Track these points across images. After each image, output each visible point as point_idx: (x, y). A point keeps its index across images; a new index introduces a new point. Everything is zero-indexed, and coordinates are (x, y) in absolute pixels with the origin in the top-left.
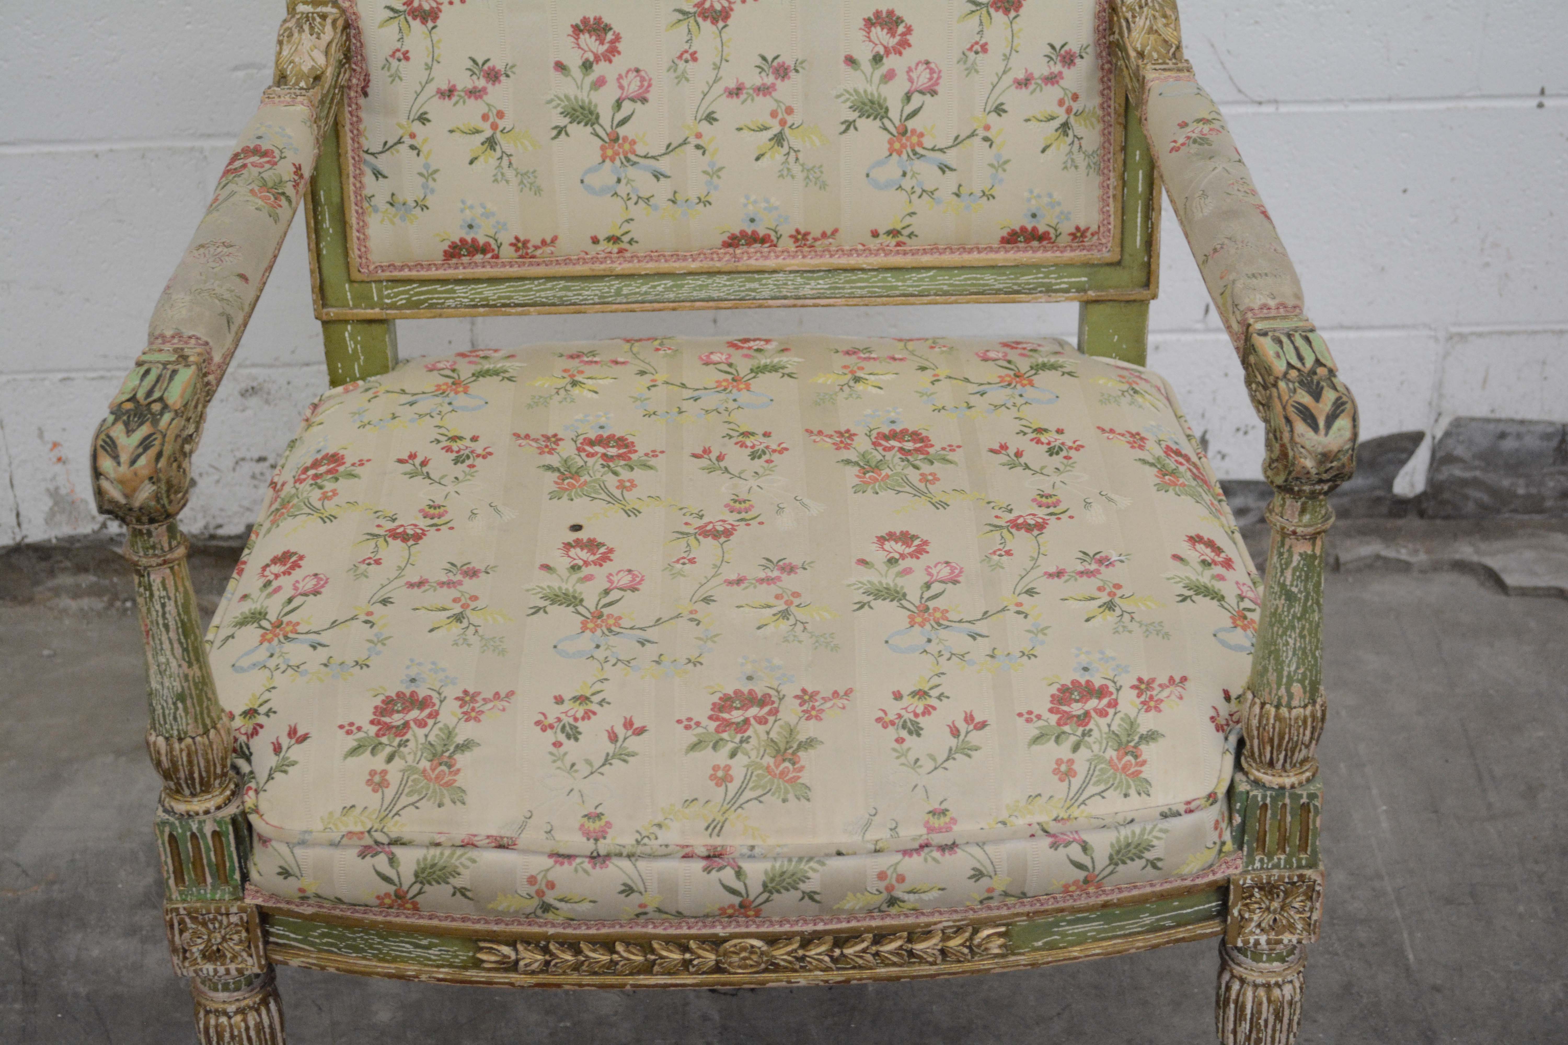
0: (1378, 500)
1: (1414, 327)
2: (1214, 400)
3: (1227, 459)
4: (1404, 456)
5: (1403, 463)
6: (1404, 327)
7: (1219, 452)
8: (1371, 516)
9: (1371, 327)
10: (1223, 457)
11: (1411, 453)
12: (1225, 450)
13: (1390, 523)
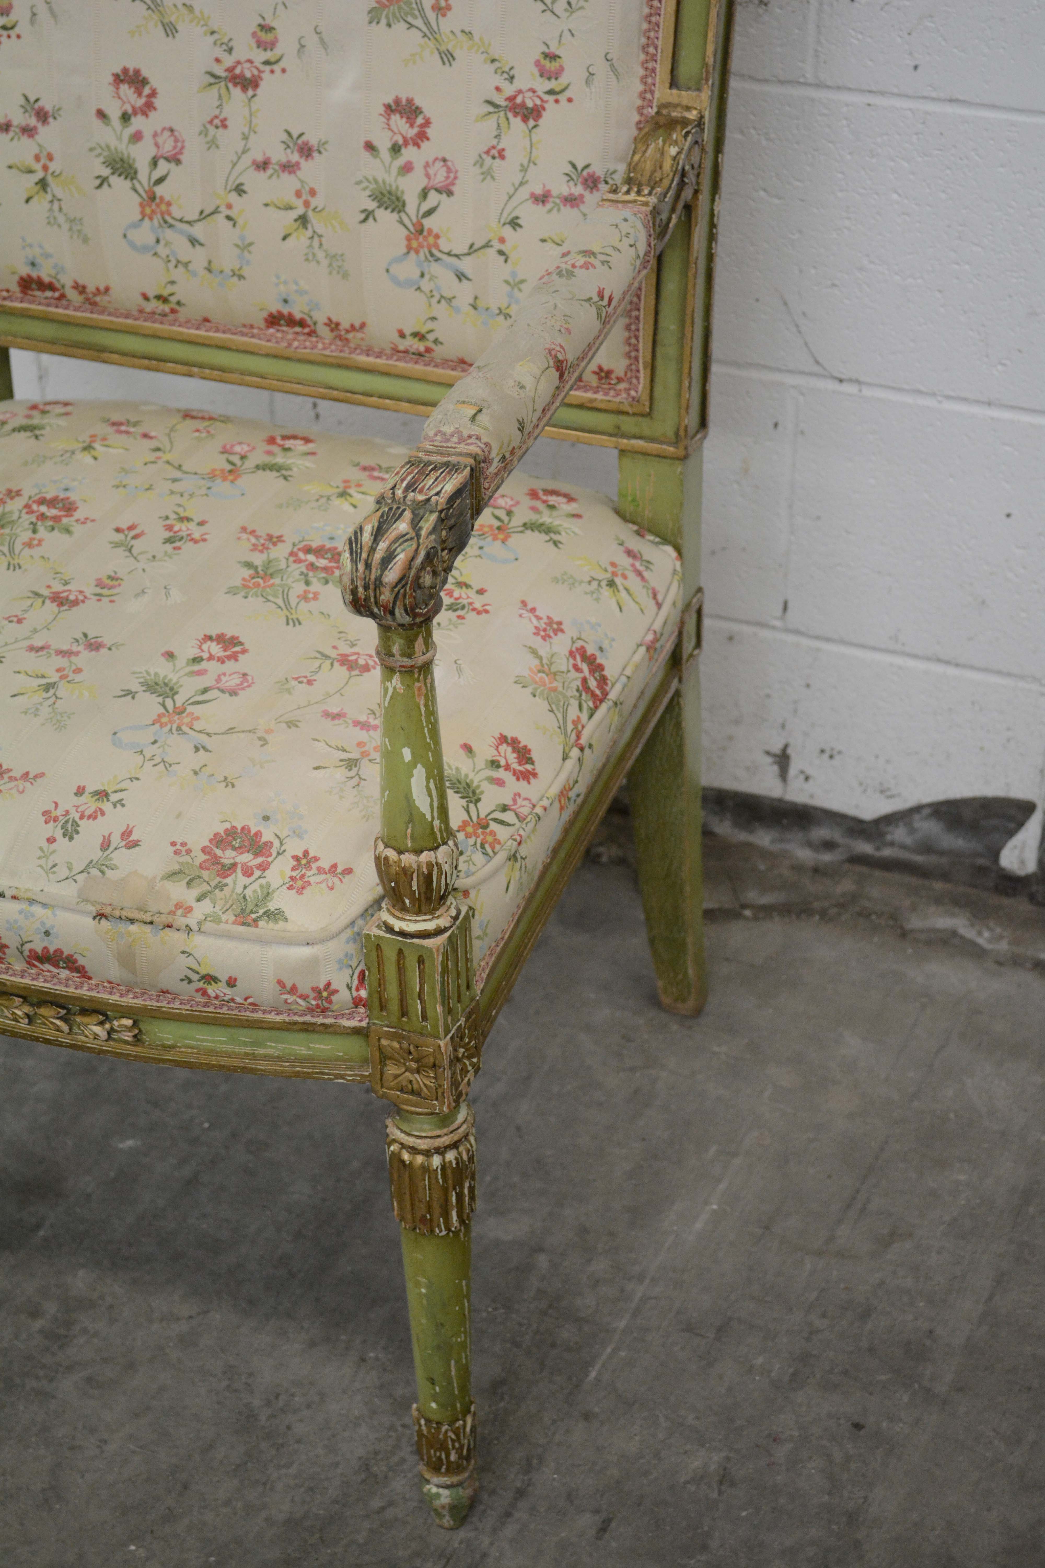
0: (981, 870)
1: (1022, 677)
2: (795, 711)
3: (811, 781)
4: (1012, 825)
5: (1011, 833)
6: (1009, 675)
7: (802, 772)
8: (974, 886)
9: (972, 668)
10: (807, 778)
11: (1020, 825)
12: (809, 771)
13: (994, 900)
